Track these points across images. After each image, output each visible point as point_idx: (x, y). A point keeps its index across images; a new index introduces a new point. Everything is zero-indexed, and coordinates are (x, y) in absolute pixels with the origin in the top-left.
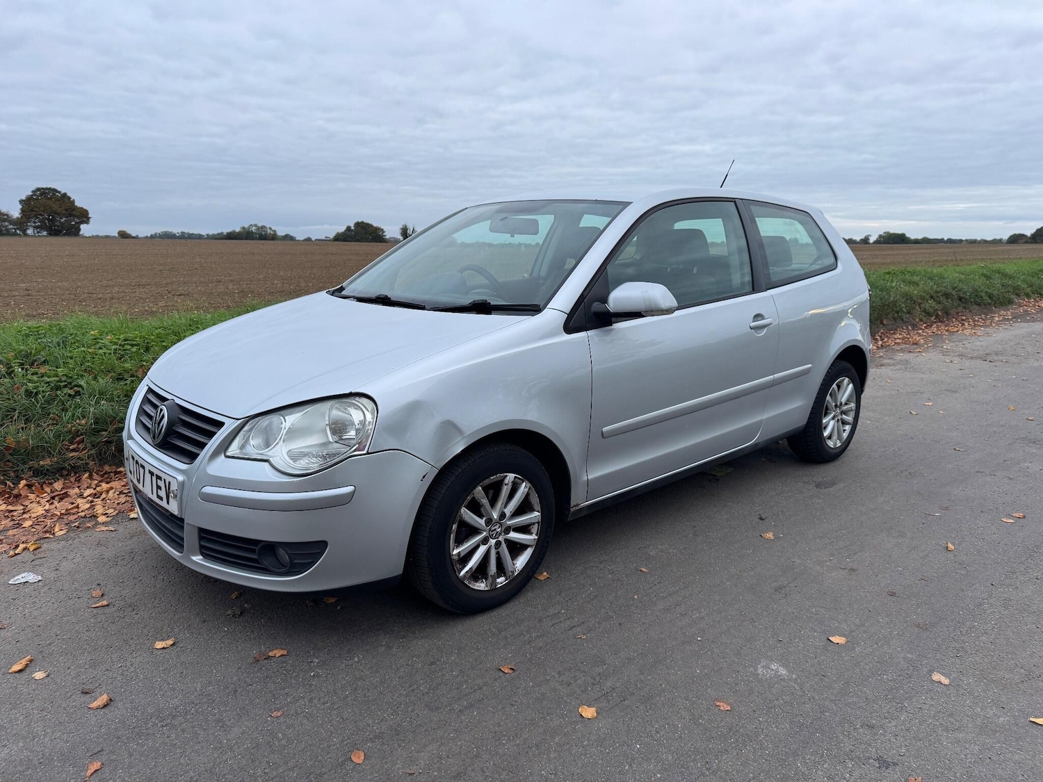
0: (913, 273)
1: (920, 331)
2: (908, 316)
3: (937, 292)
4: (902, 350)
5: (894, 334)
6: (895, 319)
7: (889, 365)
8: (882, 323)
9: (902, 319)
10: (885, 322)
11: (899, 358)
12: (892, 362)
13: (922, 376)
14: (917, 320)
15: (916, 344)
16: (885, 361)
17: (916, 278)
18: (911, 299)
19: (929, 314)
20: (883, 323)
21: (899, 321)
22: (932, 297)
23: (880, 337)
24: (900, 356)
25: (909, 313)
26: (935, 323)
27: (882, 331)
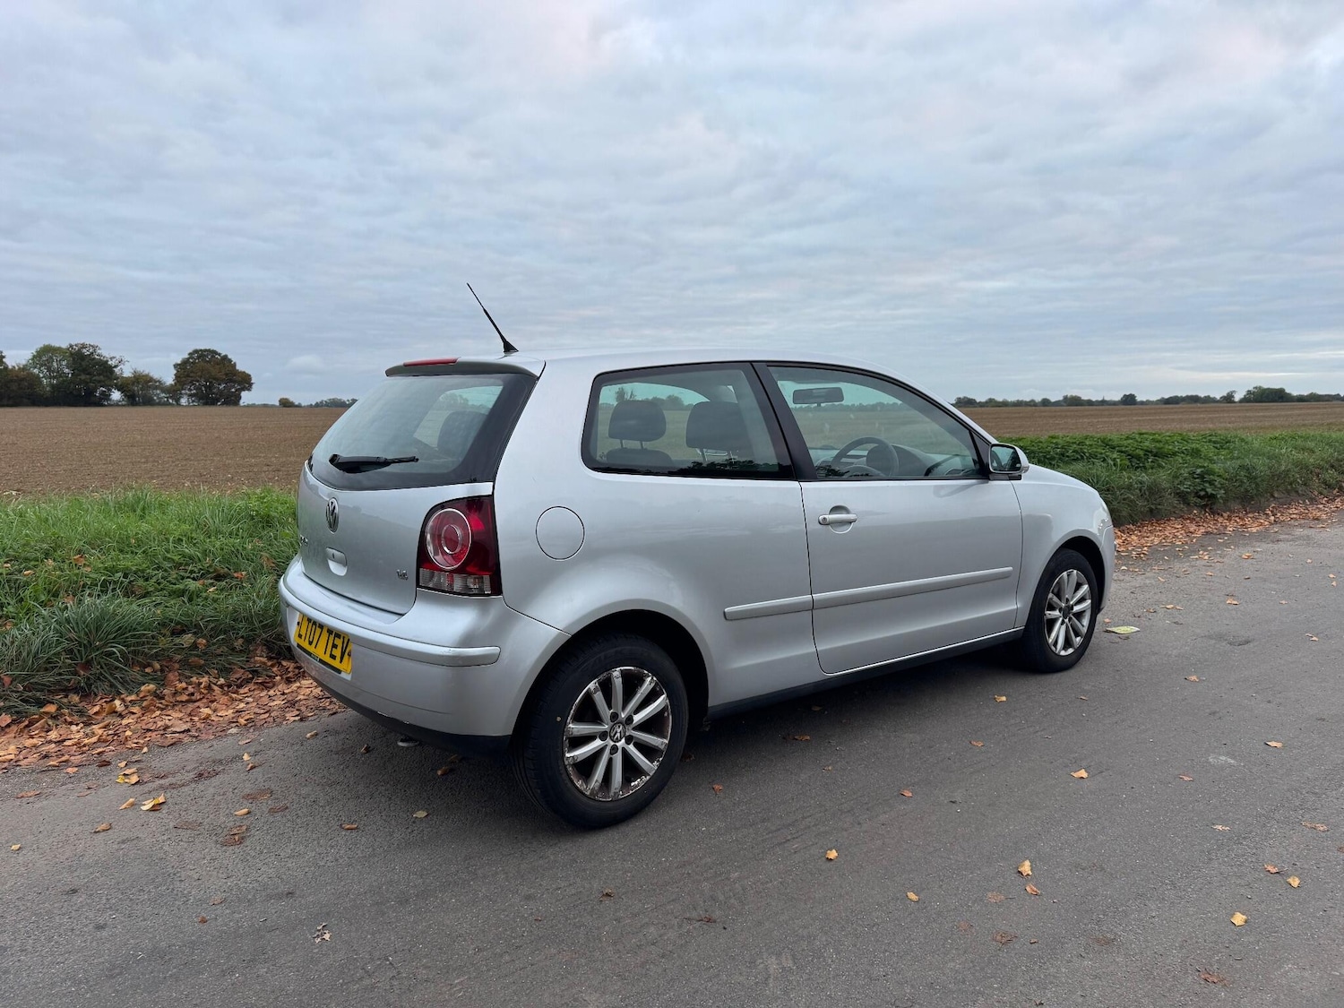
0: (1306, 438)
1: (1321, 506)
2: (1304, 488)
3: (1338, 460)
4: (1301, 526)
5: (1288, 508)
6: (1288, 492)
7: (1288, 541)
8: (1272, 496)
9: (1297, 492)
10: (1276, 496)
11: (1298, 533)
12: (1291, 537)
13: (1329, 551)
14: (1316, 493)
15: (1317, 519)
16: (1282, 537)
17: (1311, 444)
18: (1307, 467)
19: (1329, 486)
20: (1274, 497)
21: (1293, 494)
22: (1332, 466)
23: (1272, 512)
24: (1299, 532)
25: (1305, 485)
26: (1338, 496)
27: (1273, 505)
